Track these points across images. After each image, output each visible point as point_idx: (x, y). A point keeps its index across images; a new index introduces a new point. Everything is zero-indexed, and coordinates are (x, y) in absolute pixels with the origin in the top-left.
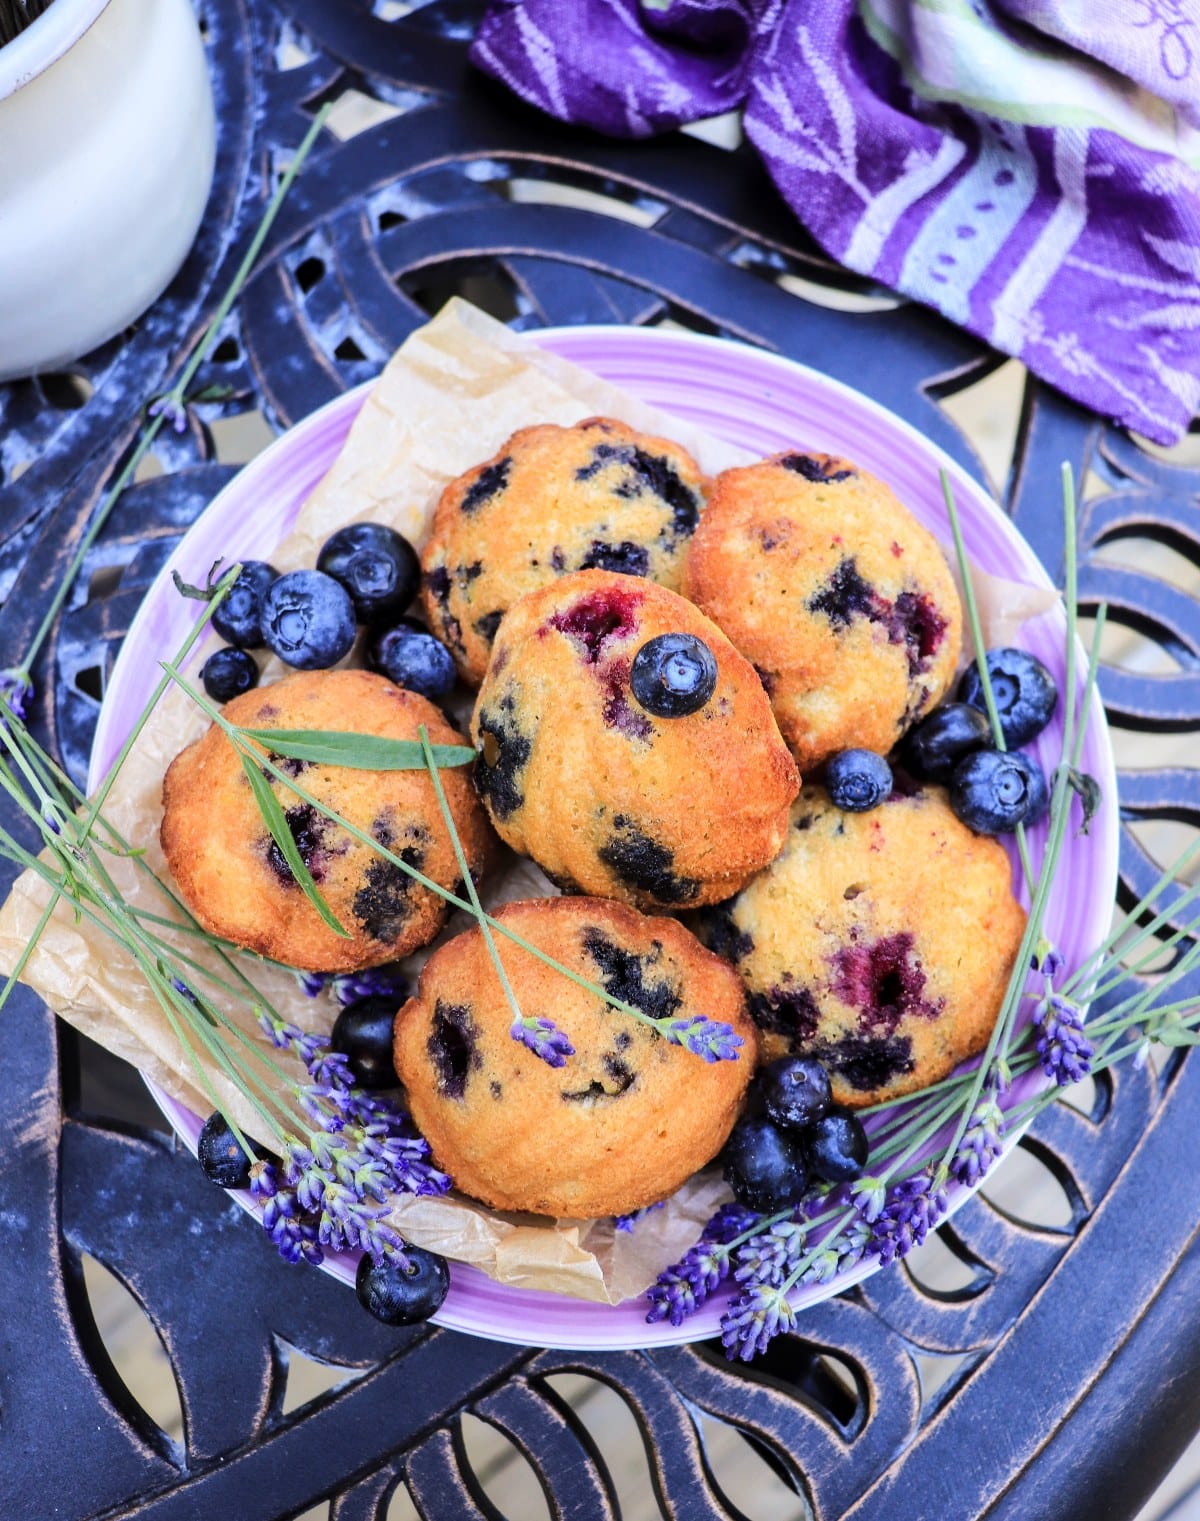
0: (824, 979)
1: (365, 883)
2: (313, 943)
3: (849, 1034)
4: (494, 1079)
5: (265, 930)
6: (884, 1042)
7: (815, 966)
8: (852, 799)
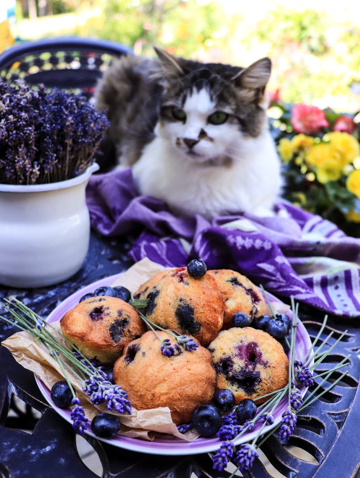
0: (234, 353)
1: (113, 322)
2: (97, 336)
3: (242, 368)
4: (143, 351)
5: (85, 331)
6: (252, 372)
7: (231, 349)
8: (239, 321)
